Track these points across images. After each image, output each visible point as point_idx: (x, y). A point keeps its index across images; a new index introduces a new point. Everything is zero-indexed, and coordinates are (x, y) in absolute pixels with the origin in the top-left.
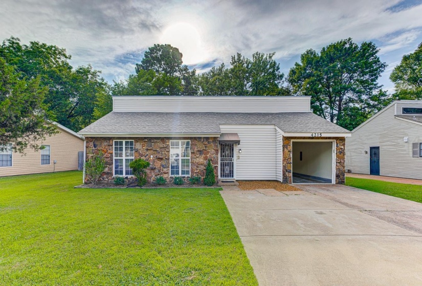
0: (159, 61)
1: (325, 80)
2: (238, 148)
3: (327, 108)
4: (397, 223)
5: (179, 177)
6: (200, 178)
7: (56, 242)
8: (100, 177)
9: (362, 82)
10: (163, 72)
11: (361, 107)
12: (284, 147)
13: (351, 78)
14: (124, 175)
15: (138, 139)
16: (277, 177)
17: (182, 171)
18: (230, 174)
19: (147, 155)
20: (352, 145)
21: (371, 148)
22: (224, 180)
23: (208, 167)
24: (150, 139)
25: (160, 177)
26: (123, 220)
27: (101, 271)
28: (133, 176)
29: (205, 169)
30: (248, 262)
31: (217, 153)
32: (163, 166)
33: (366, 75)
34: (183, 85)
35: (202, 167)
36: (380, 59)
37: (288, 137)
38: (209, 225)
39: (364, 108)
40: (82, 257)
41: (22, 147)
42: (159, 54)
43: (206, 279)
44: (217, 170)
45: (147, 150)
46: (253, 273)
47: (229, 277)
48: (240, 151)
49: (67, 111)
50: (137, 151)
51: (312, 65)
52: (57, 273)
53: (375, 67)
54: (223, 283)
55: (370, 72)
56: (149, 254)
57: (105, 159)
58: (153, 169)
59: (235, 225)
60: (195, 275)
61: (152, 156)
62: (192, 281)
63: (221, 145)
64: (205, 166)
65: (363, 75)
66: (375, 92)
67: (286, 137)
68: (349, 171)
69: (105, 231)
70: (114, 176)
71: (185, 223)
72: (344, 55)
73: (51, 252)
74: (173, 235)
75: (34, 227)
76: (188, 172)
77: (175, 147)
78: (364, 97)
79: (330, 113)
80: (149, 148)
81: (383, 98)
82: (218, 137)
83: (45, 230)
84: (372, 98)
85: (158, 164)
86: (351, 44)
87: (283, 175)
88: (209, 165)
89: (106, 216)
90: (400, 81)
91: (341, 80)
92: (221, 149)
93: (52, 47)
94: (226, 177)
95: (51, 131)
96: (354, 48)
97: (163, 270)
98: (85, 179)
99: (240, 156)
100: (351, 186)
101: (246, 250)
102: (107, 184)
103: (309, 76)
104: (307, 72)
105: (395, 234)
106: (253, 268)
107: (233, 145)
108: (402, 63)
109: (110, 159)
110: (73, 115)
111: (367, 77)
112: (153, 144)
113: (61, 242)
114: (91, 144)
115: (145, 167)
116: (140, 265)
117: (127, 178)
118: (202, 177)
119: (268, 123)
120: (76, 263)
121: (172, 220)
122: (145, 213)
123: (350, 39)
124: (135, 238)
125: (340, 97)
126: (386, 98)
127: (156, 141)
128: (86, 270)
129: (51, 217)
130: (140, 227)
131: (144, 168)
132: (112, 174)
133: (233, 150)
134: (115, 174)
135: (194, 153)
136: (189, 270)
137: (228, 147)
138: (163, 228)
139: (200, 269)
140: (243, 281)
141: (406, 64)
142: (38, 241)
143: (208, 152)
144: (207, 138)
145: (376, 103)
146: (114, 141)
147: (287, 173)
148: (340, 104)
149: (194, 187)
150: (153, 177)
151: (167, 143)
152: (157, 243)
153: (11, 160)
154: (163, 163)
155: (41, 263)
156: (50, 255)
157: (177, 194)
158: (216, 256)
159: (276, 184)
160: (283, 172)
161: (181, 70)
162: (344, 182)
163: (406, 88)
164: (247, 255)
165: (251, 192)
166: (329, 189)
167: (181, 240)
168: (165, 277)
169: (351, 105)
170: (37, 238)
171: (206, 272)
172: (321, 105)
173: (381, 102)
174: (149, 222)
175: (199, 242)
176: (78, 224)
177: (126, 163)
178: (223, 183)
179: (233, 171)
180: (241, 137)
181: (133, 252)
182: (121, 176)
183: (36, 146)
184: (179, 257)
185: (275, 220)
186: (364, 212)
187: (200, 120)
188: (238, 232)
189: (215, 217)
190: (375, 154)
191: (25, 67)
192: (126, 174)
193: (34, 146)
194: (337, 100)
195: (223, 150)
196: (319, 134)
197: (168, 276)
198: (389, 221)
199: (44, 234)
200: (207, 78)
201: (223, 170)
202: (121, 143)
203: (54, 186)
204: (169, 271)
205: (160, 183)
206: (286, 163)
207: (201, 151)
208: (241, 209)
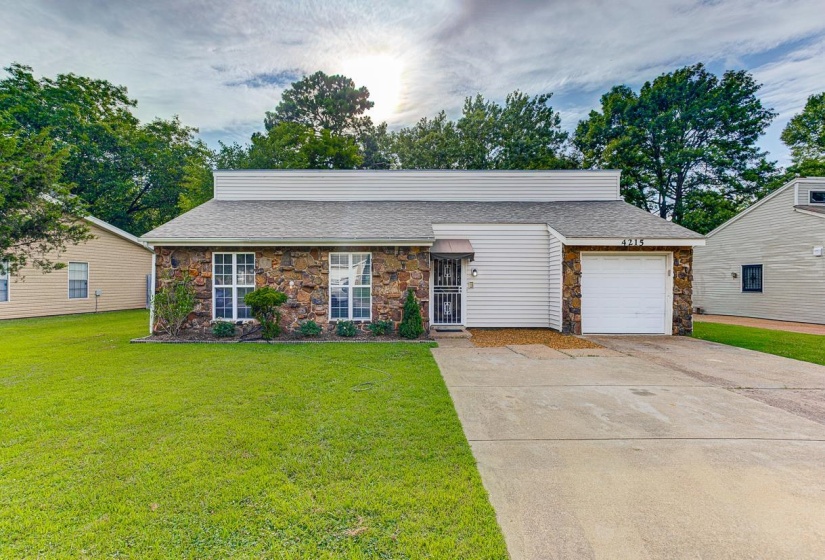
0: (313, 107)
1: (649, 142)
2: (470, 268)
3: (654, 194)
4: (810, 413)
5: (347, 323)
6: (391, 324)
7: (66, 453)
8: (184, 322)
9: (725, 145)
10: (321, 127)
11: (723, 191)
12: (565, 264)
13: (702, 138)
14: (235, 319)
15: (263, 251)
16: (552, 322)
17: (354, 310)
18: (454, 316)
19: (283, 280)
20: (706, 262)
21: (745, 268)
22: (442, 328)
23: (407, 304)
24: (288, 251)
25: (309, 323)
26: (220, 406)
27: (156, 515)
28: (253, 320)
29: (401, 308)
30: (484, 497)
31: (426, 277)
32: (315, 302)
33: (733, 132)
34: (361, 152)
35: (396, 304)
36: (762, 103)
37: (573, 247)
38: (404, 417)
39: (728, 194)
40: (118, 484)
41: (16, 265)
42: (312, 95)
43: (389, 534)
44: (427, 309)
45: (283, 270)
46: (495, 521)
47: (441, 529)
48: (475, 274)
49: (127, 199)
50: (261, 272)
51: (622, 114)
52: (55, 521)
53: (751, 118)
54: (427, 543)
55: (741, 126)
56: (267, 478)
57: (196, 288)
58: (294, 307)
59: (459, 418)
60: (363, 525)
61: (292, 283)
62: (357, 540)
63: (436, 261)
64: (402, 301)
65: (727, 133)
66: (751, 164)
67: (569, 246)
68: (699, 311)
69: (179, 430)
70: (214, 319)
71: (354, 413)
72: (687, 96)
73: (53, 473)
74: (324, 438)
75: (26, 420)
76: (366, 313)
77: (340, 265)
78: (730, 173)
79: (659, 203)
80: (286, 268)
81: (767, 175)
82: (428, 247)
83: (49, 428)
84: (746, 175)
85: (304, 298)
86: (703, 75)
87: (564, 318)
88: (410, 299)
89: (185, 399)
90: (801, 144)
91: (682, 141)
92: (436, 270)
93: (99, 82)
94: (445, 321)
95: (77, 235)
96: (710, 82)
97: (294, 512)
98: (154, 325)
99: (474, 281)
100: (706, 338)
101: (481, 471)
102: (200, 335)
103: (616, 134)
104: (614, 127)
105: (806, 437)
106: (496, 510)
107: (460, 262)
108: (807, 109)
109: (204, 288)
110: (138, 207)
111: (735, 135)
112: (294, 260)
113: (79, 453)
114: (167, 260)
115: (277, 303)
116: (243, 503)
117: (240, 323)
118: (396, 323)
119: (533, 220)
120: (103, 499)
121: (326, 406)
122: (269, 393)
123: (700, 65)
124: (240, 445)
125: (680, 174)
126: (774, 174)
127: (300, 253)
128: (122, 513)
129: (66, 400)
130: (256, 420)
131: (275, 305)
132: (210, 317)
133: (460, 271)
134: (217, 317)
135: (378, 276)
136: (351, 515)
137: (449, 265)
138: (305, 424)
139: (376, 513)
140: (472, 541)
141: (815, 111)
142: (28, 450)
143: (409, 275)
144: (406, 249)
145: (754, 184)
146: (214, 254)
147: (571, 315)
148: (679, 187)
149: (380, 340)
150: (294, 321)
151: (323, 259)
152: (289, 454)
153: (6, 291)
154: (316, 295)
155: (24, 500)
156: (47, 480)
157: (341, 355)
158: (415, 484)
159: (549, 334)
160: (564, 312)
161: (356, 125)
162: (689, 331)
163: (814, 157)
164: (483, 481)
165: (495, 350)
166: (661, 345)
167: (340, 448)
168: (298, 529)
169: (703, 187)
170: (29, 444)
171: (391, 517)
172: (641, 188)
173: (765, 182)
174: (276, 410)
175: (379, 452)
176: (122, 415)
177: (238, 295)
178: (439, 334)
179: (459, 311)
180: (476, 248)
181: (232, 475)
182: (228, 320)
183: (45, 262)
184: (333, 484)
185: (546, 407)
186: (737, 391)
187: (391, 215)
188: (465, 431)
189: (417, 401)
190: (753, 278)
191: (41, 119)
192: (239, 316)
193: (41, 264)
194: (674, 180)
195: (439, 272)
196: (638, 241)
197: (305, 528)
198: (791, 410)
199: (46, 435)
200: (410, 138)
201: (438, 309)
202: (228, 259)
203: (89, 339)
204: (307, 517)
205: (309, 333)
206: (569, 295)
207: (393, 273)
208: (474, 384)
